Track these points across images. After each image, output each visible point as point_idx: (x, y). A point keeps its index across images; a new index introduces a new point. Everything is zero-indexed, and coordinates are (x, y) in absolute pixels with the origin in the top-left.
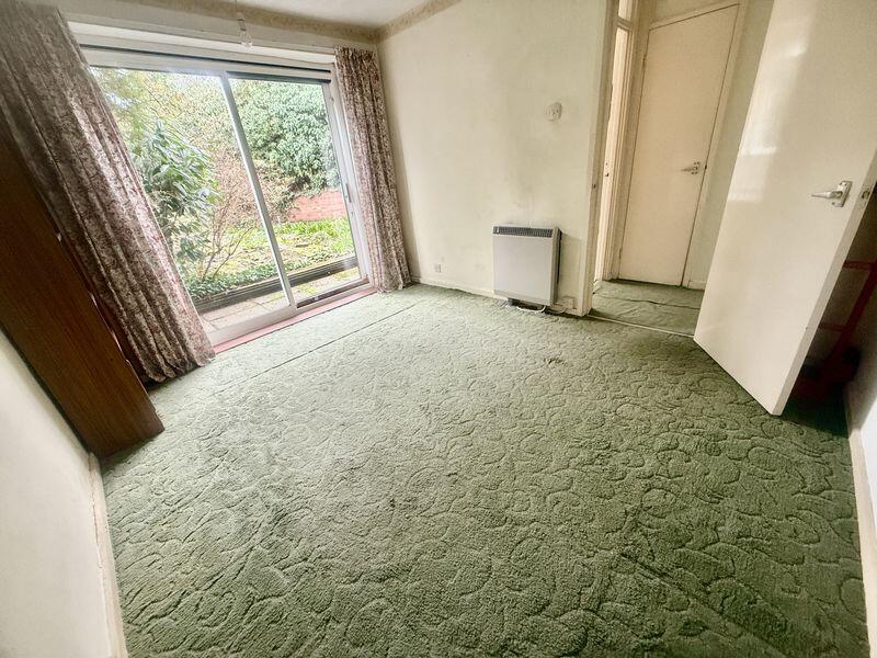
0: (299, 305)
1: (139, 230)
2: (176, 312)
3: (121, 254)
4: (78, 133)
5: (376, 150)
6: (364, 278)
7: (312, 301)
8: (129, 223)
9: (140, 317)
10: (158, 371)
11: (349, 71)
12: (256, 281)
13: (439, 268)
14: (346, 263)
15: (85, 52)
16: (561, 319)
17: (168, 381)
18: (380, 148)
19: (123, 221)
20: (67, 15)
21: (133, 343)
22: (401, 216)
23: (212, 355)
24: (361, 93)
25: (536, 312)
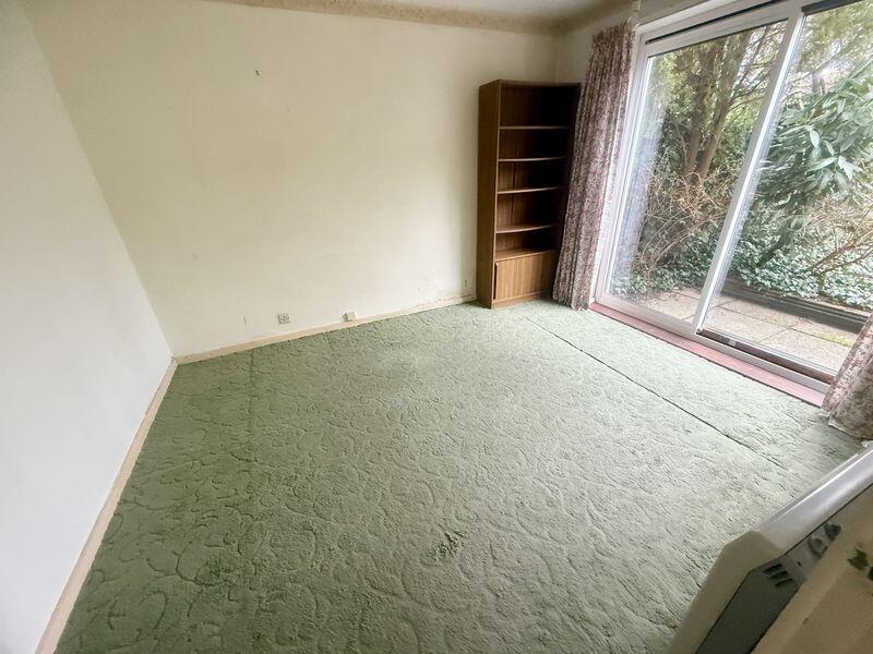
0: (701, 333)
7: (725, 341)
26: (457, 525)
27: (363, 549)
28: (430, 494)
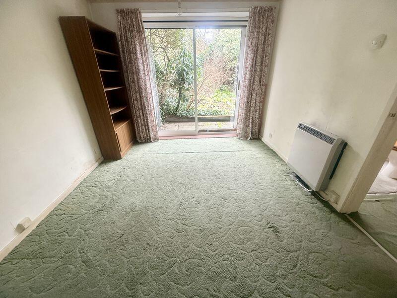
0: (199, 131)
1: (146, 89)
2: (149, 121)
3: (138, 96)
4: (136, 54)
5: (259, 64)
6: (235, 127)
7: (206, 131)
8: (143, 87)
9: (139, 119)
10: (140, 139)
11: (255, 20)
12: (203, 115)
13: (271, 136)
14: (231, 119)
15: (144, 24)
16: (319, 204)
17: (142, 143)
18: (262, 63)
19: (141, 85)
20: (142, 11)
21: (136, 127)
22: (264, 101)
23: (158, 139)
24: (258, 32)
25: (306, 190)
26: (264, 222)
27: (276, 268)
28: (246, 227)
